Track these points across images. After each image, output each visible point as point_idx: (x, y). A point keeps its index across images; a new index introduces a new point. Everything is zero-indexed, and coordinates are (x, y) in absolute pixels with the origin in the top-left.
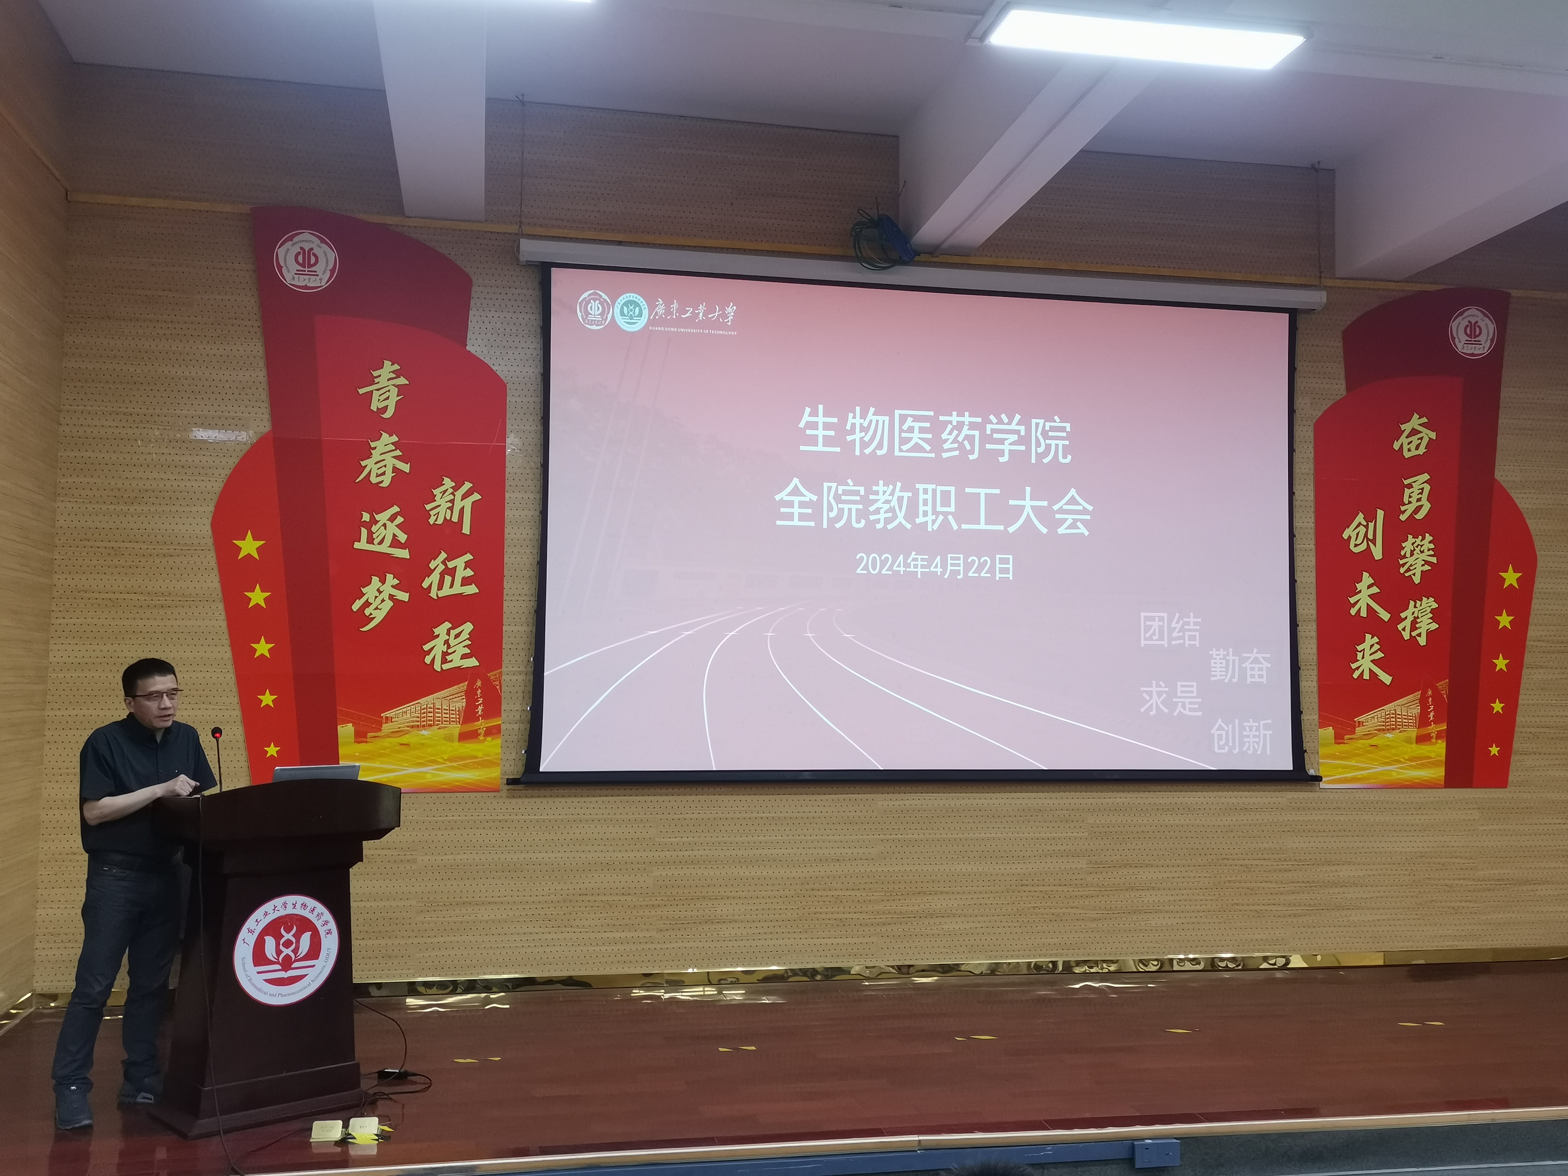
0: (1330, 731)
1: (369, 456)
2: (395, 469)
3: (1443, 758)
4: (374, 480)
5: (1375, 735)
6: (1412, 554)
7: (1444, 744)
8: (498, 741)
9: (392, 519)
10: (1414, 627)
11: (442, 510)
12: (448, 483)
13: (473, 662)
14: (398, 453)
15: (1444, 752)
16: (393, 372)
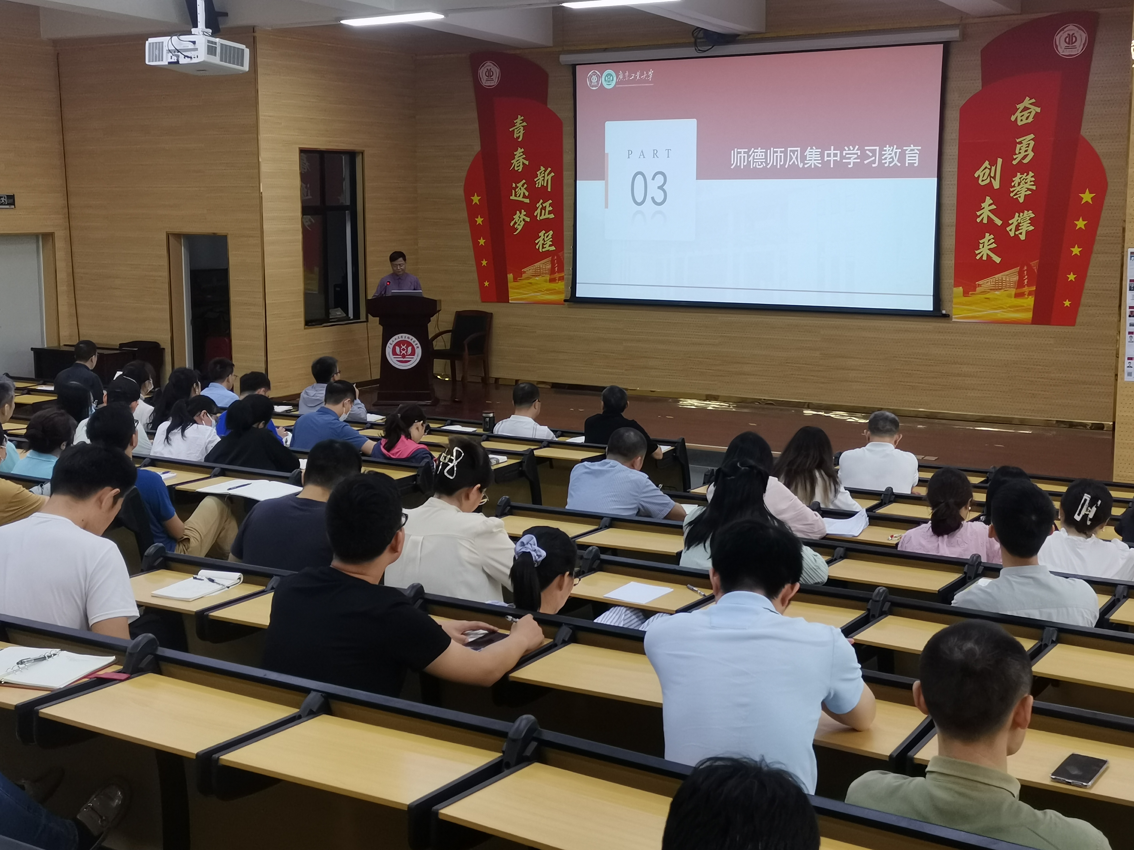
0: (961, 289)
1: (514, 158)
2: (523, 163)
3: (1032, 306)
4: (516, 169)
5: (989, 292)
6: (1019, 184)
7: (1033, 299)
8: (563, 283)
9: (523, 186)
10: (1017, 228)
11: (540, 181)
12: (542, 169)
13: (553, 248)
14: (524, 156)
15: (1032, 303)
16: (521, 120)
